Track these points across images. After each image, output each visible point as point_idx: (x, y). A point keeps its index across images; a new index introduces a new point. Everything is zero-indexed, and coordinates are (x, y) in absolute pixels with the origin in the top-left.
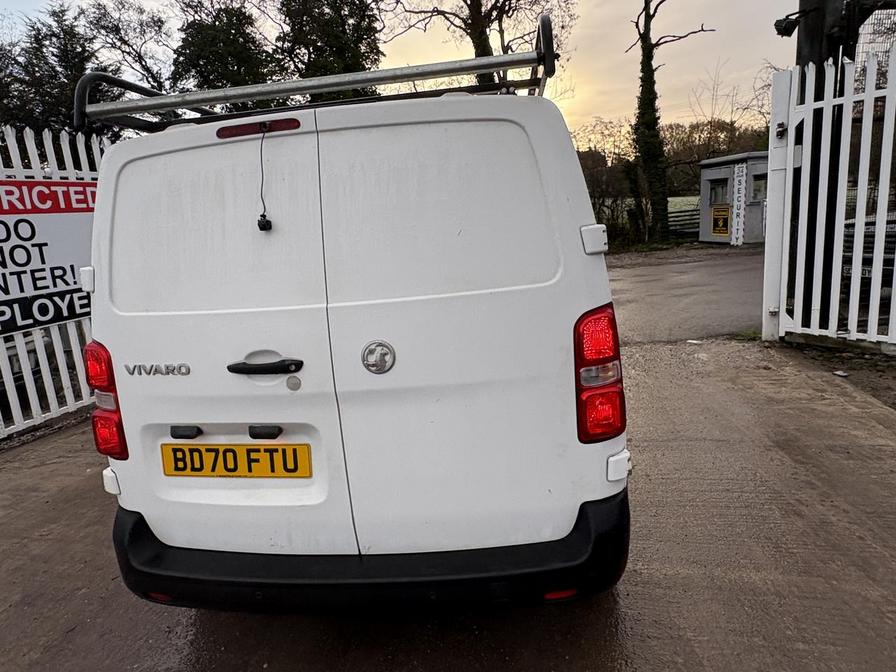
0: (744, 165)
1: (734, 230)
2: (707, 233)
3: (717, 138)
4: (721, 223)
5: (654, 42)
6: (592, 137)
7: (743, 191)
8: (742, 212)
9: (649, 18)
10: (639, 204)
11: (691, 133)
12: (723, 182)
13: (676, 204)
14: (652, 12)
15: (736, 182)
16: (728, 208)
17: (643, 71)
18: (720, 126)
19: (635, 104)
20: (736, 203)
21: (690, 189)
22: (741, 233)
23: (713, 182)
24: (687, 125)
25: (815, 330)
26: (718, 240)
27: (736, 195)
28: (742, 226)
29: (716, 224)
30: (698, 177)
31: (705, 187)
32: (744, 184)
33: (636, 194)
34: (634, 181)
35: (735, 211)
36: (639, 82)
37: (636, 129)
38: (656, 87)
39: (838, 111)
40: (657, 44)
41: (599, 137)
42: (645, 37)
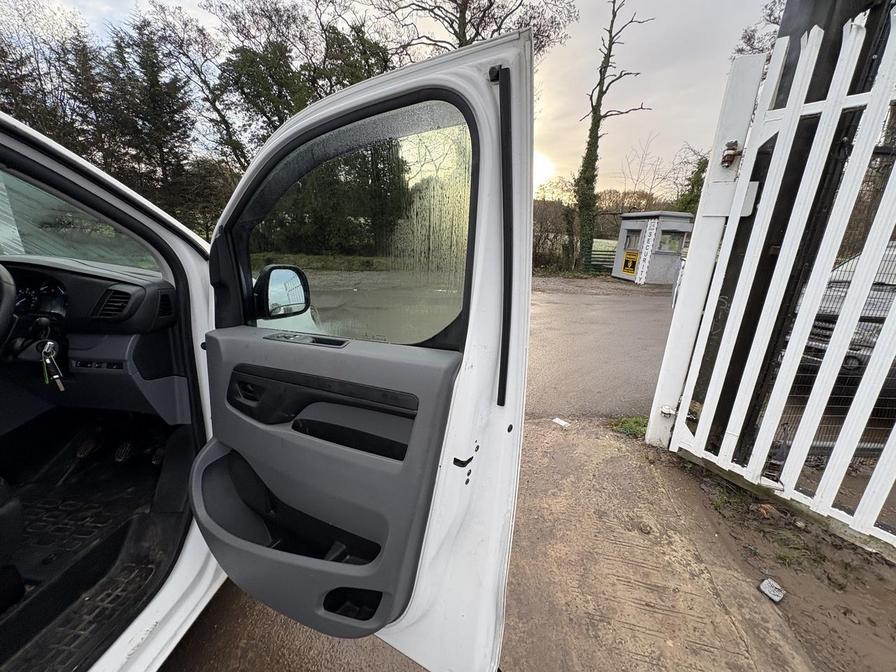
0: (656, 221)
1: (639, 272)
2: (618, 270)
3: (640, 203)
4: (630, 264)
5: (602, 114)
6: (555, 190)
7: (652, 242)
8: (648, 258)
9: (602, 93)
10: (571, 242)
11: (624, 198)
12: (638, 232)
13: (599, 245)
14: (604, 89)
15: (647, 234)
16: (637, 253)
17: (590, 136)
18: (643, 195)
19: (580, 162)
20: (644, 251)
21: (613, 234)
22: (644, 274)
23: (630, 231)
24: (621, 192)
25: (724, 460)
26: (626, 277)
27: (646, 243)
28: (645, 270)
29: (626, 265)
30: (619, 226)
31: (623, 234)
32: (653, 236)
33: (570, 233)
34: (570, 223)
35: (643, 256)
36: (586, 145)
37: (578, 182)
38: (598, 151)
39: (849, 121)
40: (605, 116)
41: (560, 191)
42: (596, 109)
